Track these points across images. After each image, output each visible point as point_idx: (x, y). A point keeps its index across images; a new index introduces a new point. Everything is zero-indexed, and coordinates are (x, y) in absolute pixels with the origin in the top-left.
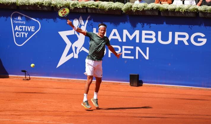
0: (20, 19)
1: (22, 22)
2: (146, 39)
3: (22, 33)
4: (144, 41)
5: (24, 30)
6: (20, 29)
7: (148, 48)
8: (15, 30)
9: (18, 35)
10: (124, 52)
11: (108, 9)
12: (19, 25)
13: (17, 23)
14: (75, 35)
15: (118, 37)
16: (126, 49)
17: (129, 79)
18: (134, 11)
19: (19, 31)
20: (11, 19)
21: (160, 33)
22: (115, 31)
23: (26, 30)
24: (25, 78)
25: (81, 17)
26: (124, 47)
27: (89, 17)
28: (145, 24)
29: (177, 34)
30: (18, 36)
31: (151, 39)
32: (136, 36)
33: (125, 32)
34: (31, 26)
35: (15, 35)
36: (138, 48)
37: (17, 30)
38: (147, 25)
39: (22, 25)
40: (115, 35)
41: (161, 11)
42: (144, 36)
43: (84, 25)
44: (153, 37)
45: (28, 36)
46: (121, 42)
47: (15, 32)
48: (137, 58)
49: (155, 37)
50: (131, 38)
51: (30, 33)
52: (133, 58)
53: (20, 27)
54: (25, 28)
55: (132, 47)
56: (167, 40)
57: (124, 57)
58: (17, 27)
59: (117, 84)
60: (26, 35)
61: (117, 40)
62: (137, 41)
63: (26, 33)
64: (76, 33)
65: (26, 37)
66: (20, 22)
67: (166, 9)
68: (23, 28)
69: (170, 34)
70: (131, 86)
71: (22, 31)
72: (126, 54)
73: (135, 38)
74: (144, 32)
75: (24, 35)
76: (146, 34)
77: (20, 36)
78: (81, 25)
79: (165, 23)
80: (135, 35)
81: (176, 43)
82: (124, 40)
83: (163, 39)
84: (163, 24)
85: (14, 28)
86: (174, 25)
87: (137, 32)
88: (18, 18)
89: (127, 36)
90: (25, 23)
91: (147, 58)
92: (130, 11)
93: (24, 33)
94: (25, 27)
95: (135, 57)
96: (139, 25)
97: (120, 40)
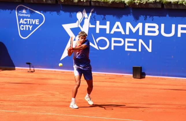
0: (25, 12)
1: (27, 15)
2: (149, 32)
3: (26, 26)
4: (146, 34)
5: (28, 23)
6: (25, 22)
7: (151, 41)
8: (20, 23)
9: (23, 27)
10: (127, 44)
11: (111, 2)
12: (23, 18)
13: (22, 16)
14: (79, 28)
15: (121, 30)
16: (129, 42)
17: (132, 71)
18: (137, 4)
19: (24, 24)
20: (16, 12)
21: (163, 26)
22: (118, 23)
23: (31, 23)
24: (30, 70)
25: (84, 10)
26: (127, 40)
27: (92, 10)
28: (148, 17)
29: (180, 26)
30: (23, 29)
31: (154, 32)
32: (139, 29)
33: (128, 25)
34: (36, 19)
35: (20, 28)
36: (141, 41)
37: (21, 23)
38: (150, 17)
39: (27, 18)
40: (118, 27)
41: (165, 4)
42: (147, 29)
43: (87, 18)
44: (156, 29)
45: (33, 29)
46: (124, 34)
47: (20, 25)
48: (140, 50)
49: (158, 29)
50: (134, 30)
51: (35, 26)
52: (135, 50)
53: (25, 20)
54: (30, 21)
55: (135, 40)
56: (170, 32)
57: (126, 49)
58: (22, 20)
59: (120, 76)
60: (31, 27)
61: (120, 32)
62: (140, 33)
63: (31, 26)
64: (80, 26)
65: (31, 29)
66: (25, 15)
67: (169, 2)
68: (27, 21)
69: (173, 26)
70: (134, 78)
71: (27, 24)
72: (129, 47)
73: (138, 30)
74: (147, 25)
75: (29, 27)
76: (149, 27)
77: (25, 29)
78: (84, 18)
79: (167, 16)
80: (138, 27)
81: (179, 35)
82: (127, 33)
83: (166, 32)
84: (166, 16)
85: (19, 21)
86: (177, 17)
87: (140, 25)
88: (23, 11)
89: (130, 29)
90: (29, 16)
91: (150, 50)
92: (133, 3)
93: (28, 26)
94: (29, 19)
95: (138, 49)
96: (142, 17)
97: (123, 33)
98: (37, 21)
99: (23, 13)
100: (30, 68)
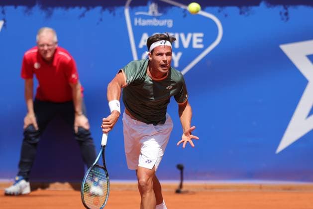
0: (156, 13)
1: (164, 23)
60: (176, 59)
63: (176, 54)
66: (155, 22)
98: (196, 39)
99: (151, 18)
100: (182, 179)
